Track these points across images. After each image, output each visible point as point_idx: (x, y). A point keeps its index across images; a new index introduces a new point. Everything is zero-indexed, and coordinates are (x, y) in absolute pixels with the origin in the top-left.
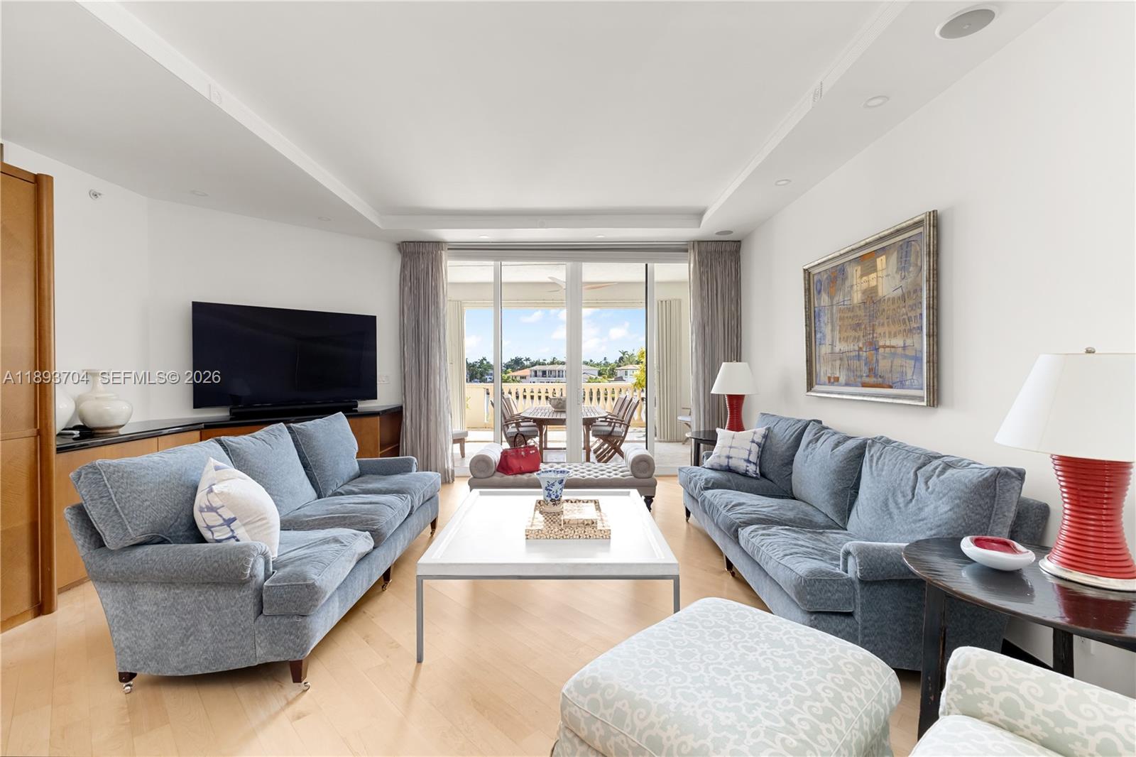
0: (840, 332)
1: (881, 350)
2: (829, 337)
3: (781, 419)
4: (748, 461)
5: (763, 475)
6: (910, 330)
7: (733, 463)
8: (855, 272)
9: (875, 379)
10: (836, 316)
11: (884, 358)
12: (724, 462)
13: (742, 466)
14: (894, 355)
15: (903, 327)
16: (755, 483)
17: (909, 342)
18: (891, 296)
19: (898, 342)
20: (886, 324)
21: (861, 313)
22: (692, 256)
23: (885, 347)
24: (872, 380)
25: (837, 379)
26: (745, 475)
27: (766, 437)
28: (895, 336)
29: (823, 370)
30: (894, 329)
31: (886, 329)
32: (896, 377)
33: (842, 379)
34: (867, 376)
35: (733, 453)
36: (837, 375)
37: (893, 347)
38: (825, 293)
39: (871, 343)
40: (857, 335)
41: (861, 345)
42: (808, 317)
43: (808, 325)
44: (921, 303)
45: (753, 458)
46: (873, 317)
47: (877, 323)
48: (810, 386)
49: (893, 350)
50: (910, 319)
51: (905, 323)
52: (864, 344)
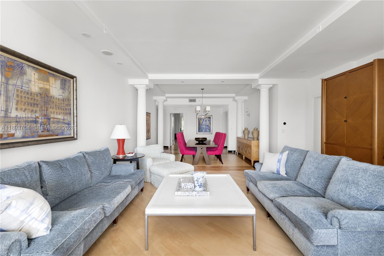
0: (17, 104)
1: (52, 120)
6: (66, 113)
9: (48, 133)
11: (53, 123)
15: (63, 112)
17: (66, 118)
18: (58, 97)
19: (61, 117)
20: (54, 107)
21: (39, 98)
23: (54, 118)
24: (46, 133)
25: (12, 135)
28: (59, 114)
30: (59, 111)
31: (54, 110)
32: (60, 132)
34: (42, 132)
36: (13, 132)
37: (58, 119)
39: (45, 115)
40: (34, 109)
41: (37, 115)
44: (70, 105)
46: (46, 103)
47: (49, 107)
49: (58, 120)
50: (66, 109)
51: (64, 110)
52: (40, 115)
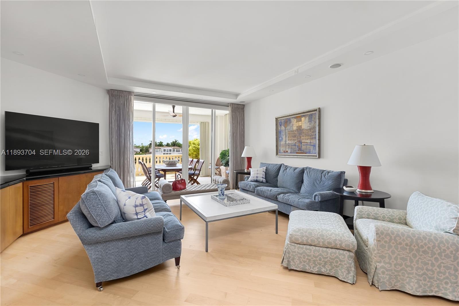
0: (288, 138)
1: (303, 143)
2: (284, 139)
3: (269, 164)
4: (263, 178)
5: (267, 182)
6: (312, 138)
7: (258, 179)
8: (294, 121)
9: (301, 151)
10: (287, 133)
11: (304, 145)
12: (255, 179)
13: (261, 179)
14: (307, 145)
15: (310, 137)
16: (265, 184)
17: (312, 141)
18: (306, 128)
19: (308, 141)
20: (304, 136)
21: (296, 133)
22: (230, 108)
23: (304, 142)
24: (300, 152)
25: (287, 152)
26: (262, 182)
27: (266, 170)
28: (307, 139)
29: (282, 149)
30: (307, 137)
31: (305, 137)
32: (307, 151)
33: (289, 151)
34: (298, 150)
35: (258, 175)
36: (287, 150)
37: (307, 142)
38: (283, 126)
39: (299, 141)
40: (295, 139)
41: (296, 142)
42: (277, 133)
43: (277, 135)
44: (315, 131)
45: (264, 177)
46: (300, 134)
47: (301, 136)
48: (277, 154)
49: (307, 143)
50: (312, 135)
51: (310, 136)
52: (297, 141)
